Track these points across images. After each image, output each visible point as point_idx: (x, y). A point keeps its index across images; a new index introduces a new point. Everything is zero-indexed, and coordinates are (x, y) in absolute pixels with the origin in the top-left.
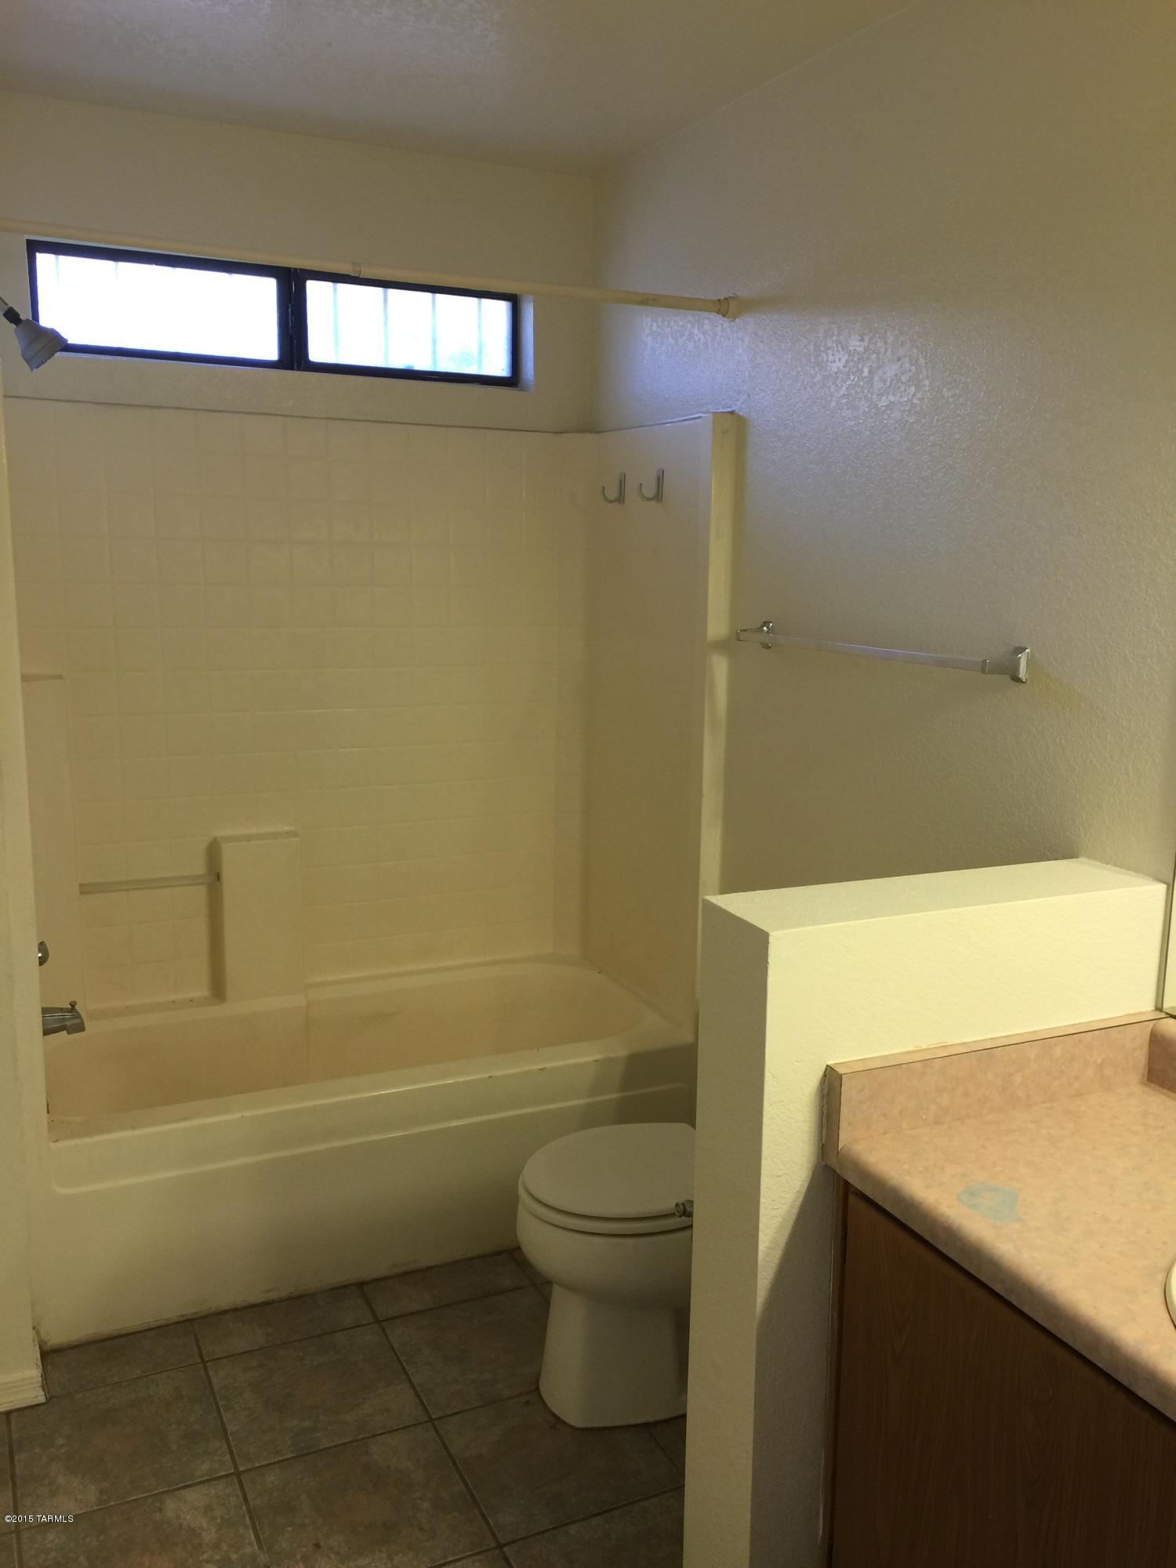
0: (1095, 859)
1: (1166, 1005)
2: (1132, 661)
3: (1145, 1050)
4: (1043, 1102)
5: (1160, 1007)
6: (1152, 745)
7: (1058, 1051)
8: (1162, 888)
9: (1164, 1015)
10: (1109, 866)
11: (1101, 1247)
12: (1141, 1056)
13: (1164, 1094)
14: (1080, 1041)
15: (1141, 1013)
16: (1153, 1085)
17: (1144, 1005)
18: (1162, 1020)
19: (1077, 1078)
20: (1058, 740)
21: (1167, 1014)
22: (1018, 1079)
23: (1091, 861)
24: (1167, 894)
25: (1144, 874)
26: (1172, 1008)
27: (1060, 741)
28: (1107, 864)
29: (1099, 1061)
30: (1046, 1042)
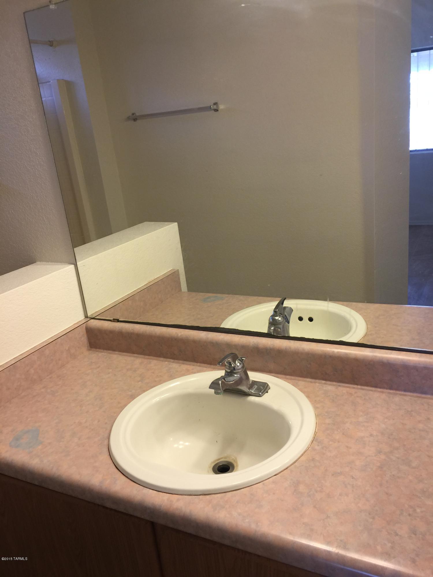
0: (43, 261)
1: (89, 314)
2: (29, 168)
3: (86, 336)
4: (48, 376)
5: (86, 316)
6: (50, 205)
7: (47, 352)
8: (72, 266)
9: (89, 319)
10: (49, 263)
11: (79, 439)
12: (84, 339)
13: (97, 351)
14: (56, 343)
15: (80, 321)
16: (93, 349)
17: (81, 317)
18: (89, 322)
19: (59, 360)
20: (11, 211)
21: (90, 318)
22: (32, 371)
23: (41, 263)
24: (75, 268)
25: (64, 262)
26: (92, 315)
27: (12, 212)
28: (48, 262)
29: (67, 348)
30: (40, 350)
